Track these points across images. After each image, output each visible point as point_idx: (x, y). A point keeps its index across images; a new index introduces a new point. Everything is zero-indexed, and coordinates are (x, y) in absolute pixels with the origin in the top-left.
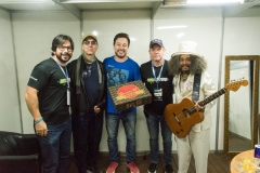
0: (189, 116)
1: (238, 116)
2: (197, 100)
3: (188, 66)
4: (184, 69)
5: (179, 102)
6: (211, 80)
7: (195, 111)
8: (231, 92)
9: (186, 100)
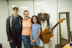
0: (48, 35)
1: (64, 32)
2: (50, 28)
3: (44, 17)
5: (44, 31)
8: (61, 23)
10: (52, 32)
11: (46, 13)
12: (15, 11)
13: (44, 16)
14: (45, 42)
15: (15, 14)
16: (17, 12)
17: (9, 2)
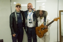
0: (43, 30)
4: (41, 15)
6: (49, 18)
7: (45, 28)
9: (42, 25)
10: (47, 28)
12: (18, 8)
13: (42, 13)
14: (40, 36)
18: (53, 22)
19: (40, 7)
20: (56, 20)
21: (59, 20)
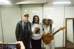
0: (49, 38)
9: (48, 33)
10: (53, 36)
11: (50, 19)
12: (26, 17)
13: (48, 22)
14: (46, 43)
15: (26, 20)
16: (27, 19)
17: (22, 8)
18: (59, 31)
19: (46, 16)
20: (62, 29)
21: (65, 29)
